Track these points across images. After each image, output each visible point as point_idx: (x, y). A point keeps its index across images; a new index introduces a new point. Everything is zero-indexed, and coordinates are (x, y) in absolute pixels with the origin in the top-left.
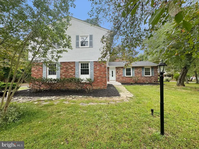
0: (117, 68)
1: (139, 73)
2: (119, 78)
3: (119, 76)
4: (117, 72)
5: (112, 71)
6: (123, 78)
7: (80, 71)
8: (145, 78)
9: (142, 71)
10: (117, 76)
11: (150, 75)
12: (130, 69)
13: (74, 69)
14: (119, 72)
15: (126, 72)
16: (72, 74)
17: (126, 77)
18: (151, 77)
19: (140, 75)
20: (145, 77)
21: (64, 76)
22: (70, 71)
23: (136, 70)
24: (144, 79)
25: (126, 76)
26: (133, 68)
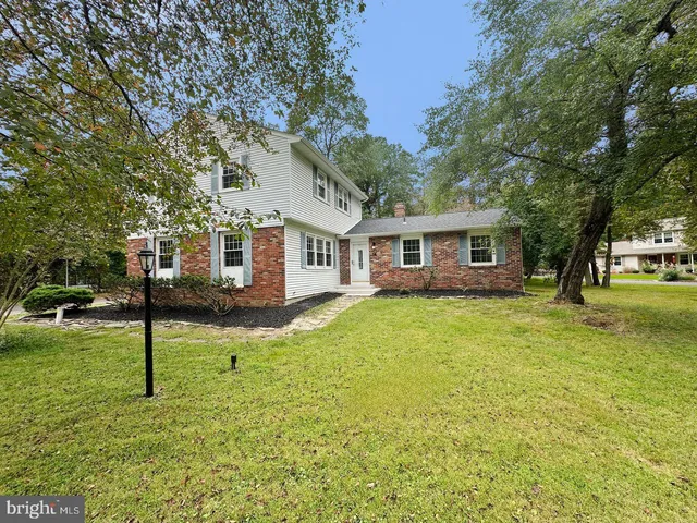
0: (374, 241)
1: (447, 255)
2: (380, 273)
3: (380, 265)
4: (373, 255)
5: (361, 252)
6: (392, 272)
7: (222, 255)
8: (472, 271)
9: (458, 246)
10: (373, 265)
11: (490, 260)
12: (418, 240)
13: (209, 252)
14: (378, 253)
15: (402, 252)
16: (204, 265)
17: (402, 270)
18: (496, 267)
19: (450, 262)
20: (471, 268)
21: (188, 270)
22: (201, 257)
23: (436, 245)
24: (467, 277)
25: (403, 266)
26: (427, 236)
